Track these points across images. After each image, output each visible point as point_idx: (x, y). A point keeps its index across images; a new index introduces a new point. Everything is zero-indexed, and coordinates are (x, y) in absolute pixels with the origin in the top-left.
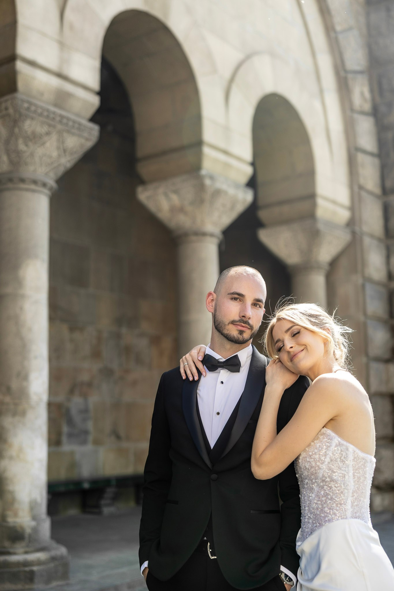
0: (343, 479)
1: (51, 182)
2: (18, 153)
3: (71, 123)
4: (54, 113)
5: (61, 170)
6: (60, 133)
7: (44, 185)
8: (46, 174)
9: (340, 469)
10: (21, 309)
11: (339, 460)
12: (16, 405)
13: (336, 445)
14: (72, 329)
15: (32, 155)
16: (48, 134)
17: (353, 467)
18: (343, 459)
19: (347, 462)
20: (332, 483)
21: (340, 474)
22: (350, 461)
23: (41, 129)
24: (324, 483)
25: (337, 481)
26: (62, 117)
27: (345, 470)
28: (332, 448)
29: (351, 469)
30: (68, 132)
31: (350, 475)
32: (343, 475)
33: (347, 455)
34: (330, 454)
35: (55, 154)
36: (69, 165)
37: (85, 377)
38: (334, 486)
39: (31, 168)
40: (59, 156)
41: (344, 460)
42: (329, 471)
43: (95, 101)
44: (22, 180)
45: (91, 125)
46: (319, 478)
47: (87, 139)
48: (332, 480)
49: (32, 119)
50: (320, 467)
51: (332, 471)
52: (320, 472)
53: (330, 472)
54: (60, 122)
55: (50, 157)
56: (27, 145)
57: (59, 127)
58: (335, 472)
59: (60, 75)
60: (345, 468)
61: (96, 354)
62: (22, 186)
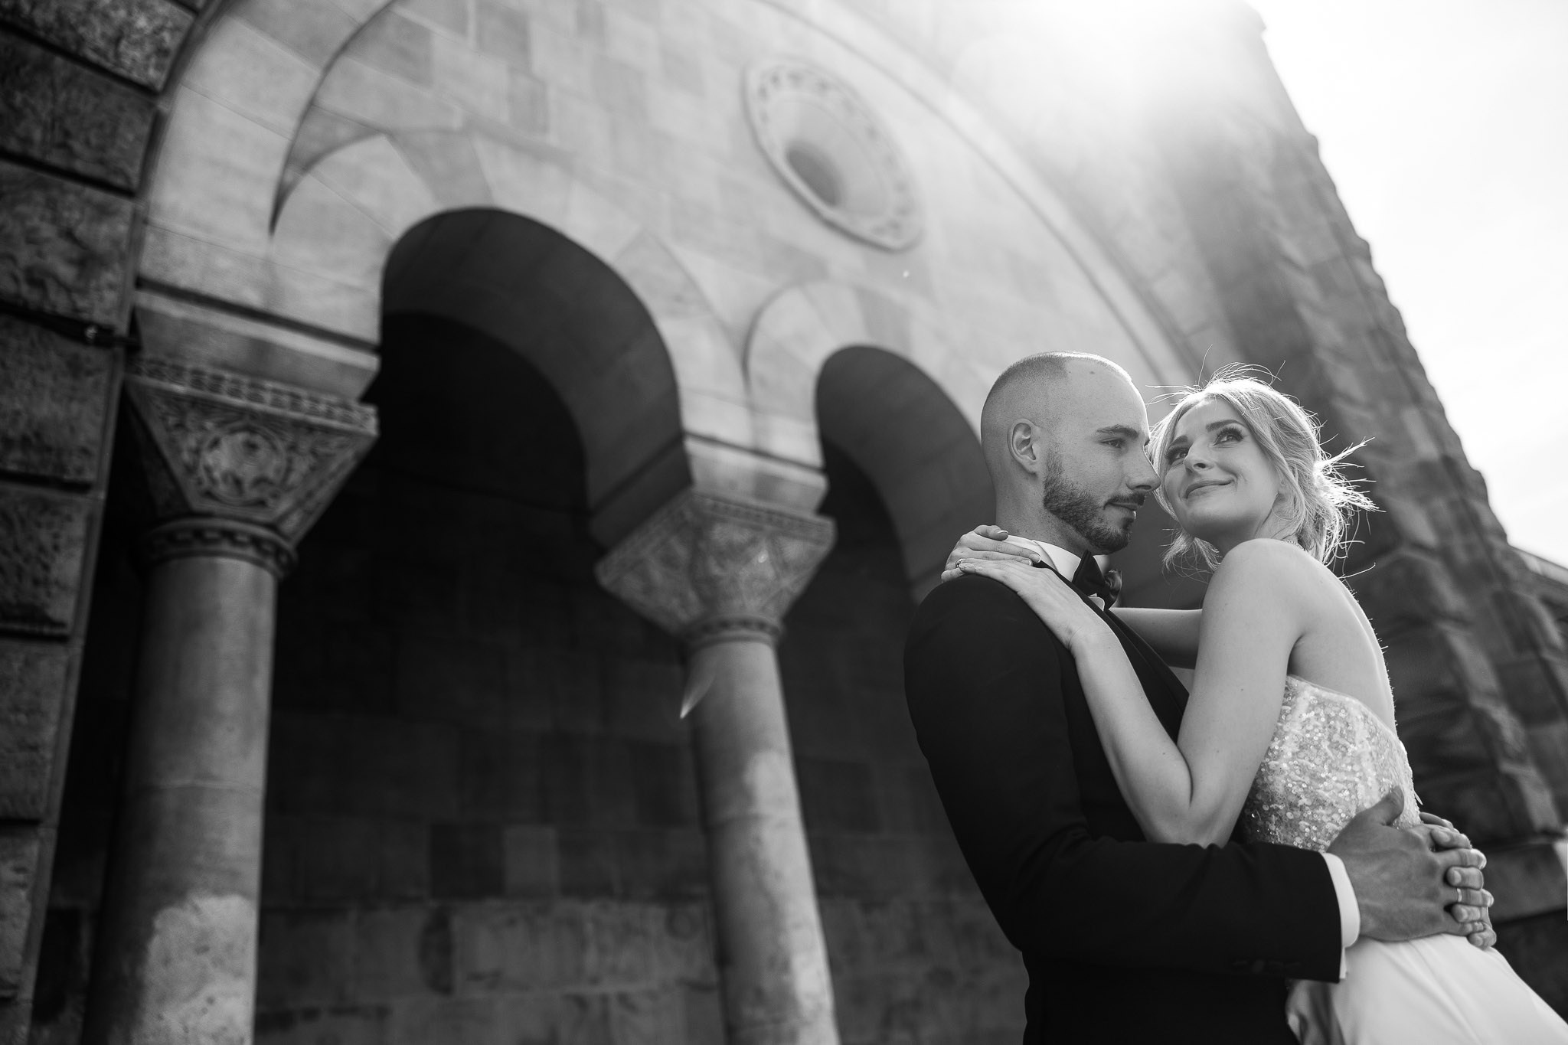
0: (1353, 797)
1: (774, 620)
2: (712, 581)
3: (786, 521)
4: (757, 509)
5: (786, 601)
6: (772, 538)
7: (762, 626)
8: (763, 609)
9: (1337, 770)
10: (758, 840)
11: (1325, 745)
12: (777, 1022)
13: (1310, 705)
14: (867, 907)
15: (734, 581)
16: (753, 542)
17: (1373, 759)
18: (1338, 739)
19: (1352, 746)
20: (1321, 810)
21: (1338, 785)
22: (1361, 742)
23: (739, 536)
24: (1295, 813)
25: (1335, 805)
26: (770, 512)
27: (1354, 772)
28: (1297, 714)
29: (1367, 765)
30: (785, 534)
31: (1370, 784)
32: (1350, 786)
33: (1350, 728)
34: (1293, 730)
35: (770, 573)
36: (797, 590)
37: (905, 991)
38: (1329, 819)
39: (736, 603)
40: (778, 577)
41: (1342, 741)
42: (1300, 776)
43: (819, 483)
44: (725, 625)
45: (819, 520)
46: (1276, 798)
47: (818, 542)
48: (1318, 803)
49: (724, 521)
50: (1271, 768)
51: (1312, 778)
52: (1275, 780)
53: (1307, 780)
54: (770, 520)
55: (762, 579)
56: (722, 566)
57: (769, 528)
58: (1321, 780)
59: (758, 452)
60: (1352, 765)
61: (917, 947)
62: (727, 633)
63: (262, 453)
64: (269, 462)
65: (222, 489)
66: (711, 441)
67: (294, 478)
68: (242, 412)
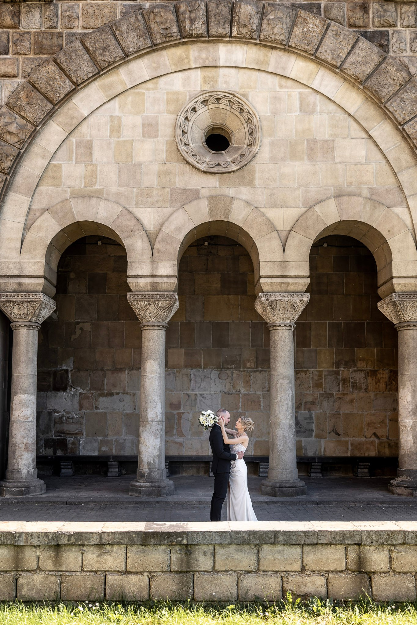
3: (158, 297)
4: (148, 295)
6: (154, 302)
7: (153, 326)
15: (145, 315)
16: (148, 304)
23: (143, 304)
26: (152, 295)
30: (158, 300)
43: (175, 281)
47: (170, 301)
49: (138, 301)
54: (153, 297)
56: (140, 311)
57: (152, 300)
59: (153, 276)
63: (22, 308)
64: (23, 310)
65: (18, 316)
66: (137, 277)
67: (30, 312)
68: (16, 302)
